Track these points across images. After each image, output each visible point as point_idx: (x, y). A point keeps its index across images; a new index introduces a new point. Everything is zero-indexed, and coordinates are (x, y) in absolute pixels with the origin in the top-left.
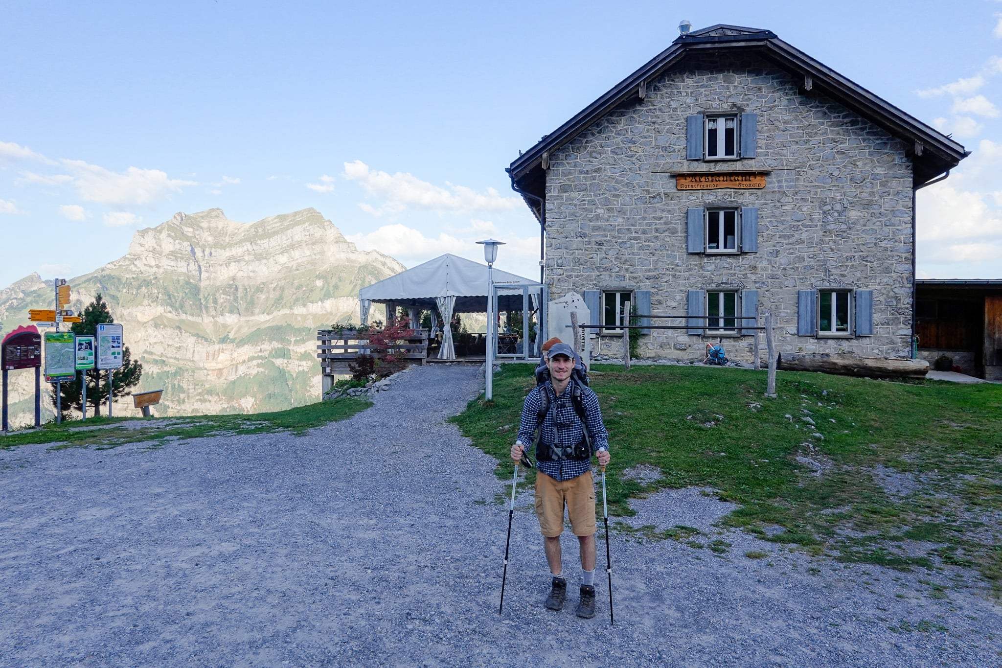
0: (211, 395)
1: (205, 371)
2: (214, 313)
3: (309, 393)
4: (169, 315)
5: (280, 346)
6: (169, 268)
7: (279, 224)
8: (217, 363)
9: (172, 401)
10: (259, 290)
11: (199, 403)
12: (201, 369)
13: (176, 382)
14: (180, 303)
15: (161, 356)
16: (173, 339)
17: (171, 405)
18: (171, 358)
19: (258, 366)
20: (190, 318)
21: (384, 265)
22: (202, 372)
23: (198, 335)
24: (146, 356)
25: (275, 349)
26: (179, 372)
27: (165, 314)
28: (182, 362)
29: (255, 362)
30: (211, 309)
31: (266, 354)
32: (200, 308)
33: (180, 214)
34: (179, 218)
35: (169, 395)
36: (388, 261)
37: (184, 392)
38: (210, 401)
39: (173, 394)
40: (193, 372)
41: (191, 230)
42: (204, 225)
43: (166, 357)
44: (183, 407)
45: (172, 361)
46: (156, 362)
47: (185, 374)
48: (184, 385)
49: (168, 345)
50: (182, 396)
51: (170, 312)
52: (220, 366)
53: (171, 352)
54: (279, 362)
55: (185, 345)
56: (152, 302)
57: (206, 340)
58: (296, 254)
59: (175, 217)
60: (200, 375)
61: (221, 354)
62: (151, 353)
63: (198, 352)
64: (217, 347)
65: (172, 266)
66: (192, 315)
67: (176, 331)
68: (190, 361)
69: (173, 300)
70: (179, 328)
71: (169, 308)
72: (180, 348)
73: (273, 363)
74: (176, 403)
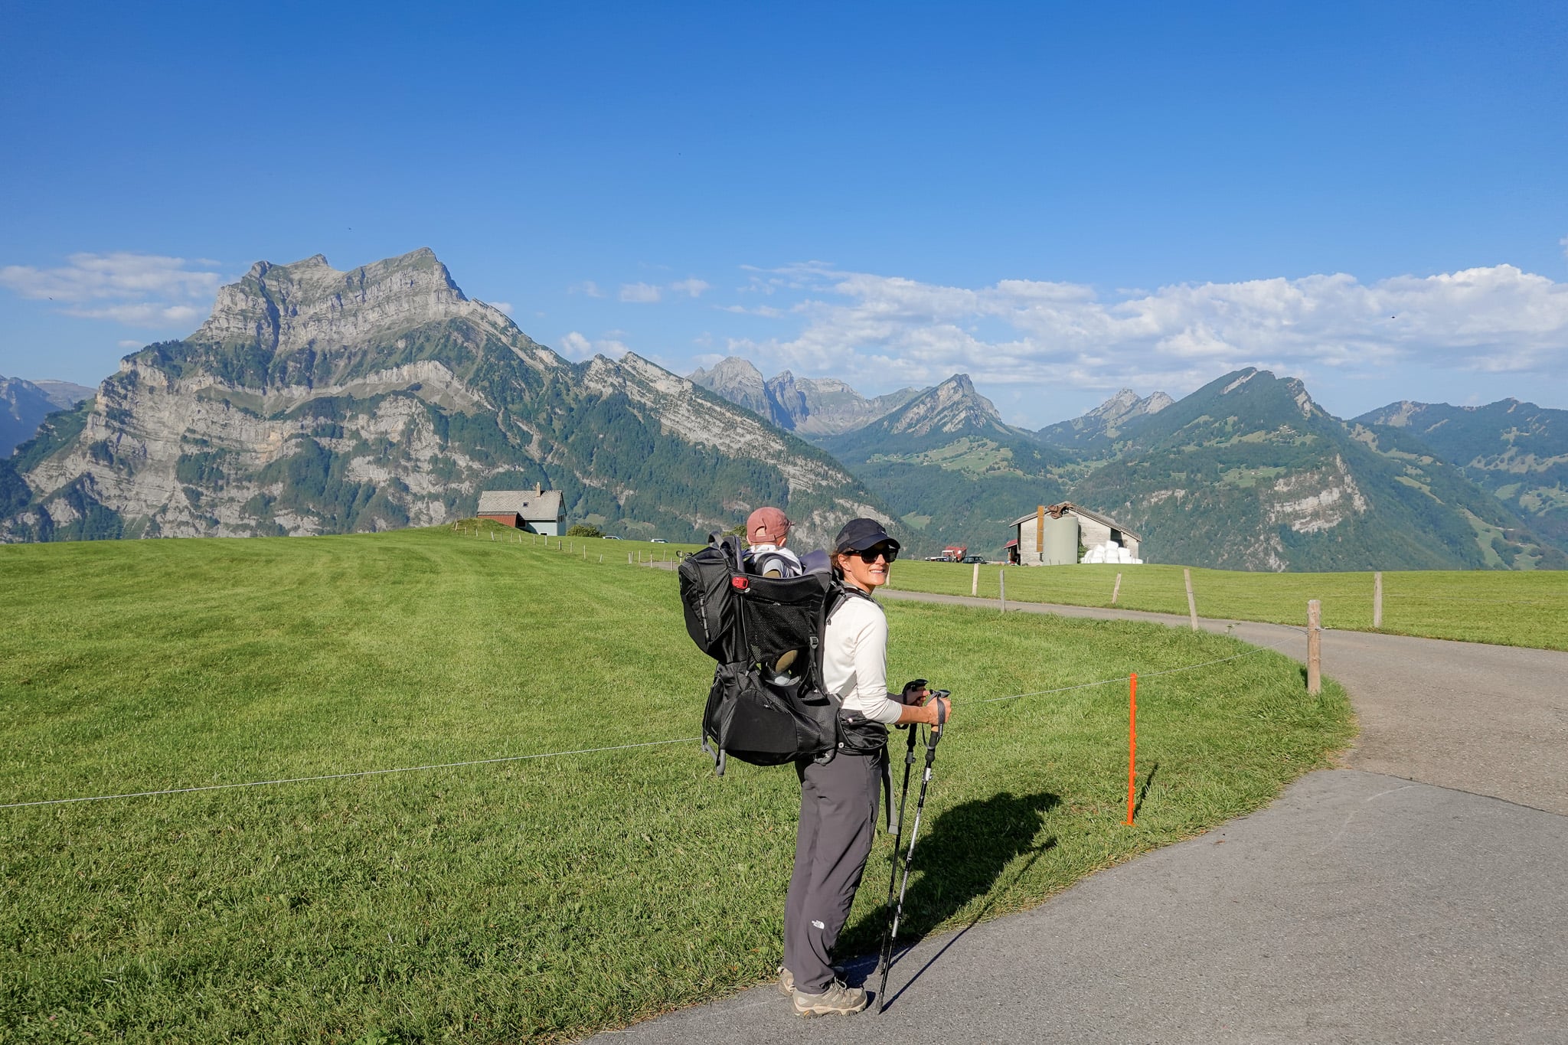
0: (250, 482)
1: (253, 454)
2: (279, 384)
3: (347, 479)
4: (220, 387)
5: (329, 422)
6: (236, 330)
7: (382, 271)
8: (268, 445)
9: (207, 488)
10: (339, 355)
11: (236, 490)
12: (249, 451)
13: (215, 466)
14: (238, 373)
15: (203, 435)
16: (218, 415)
17: (205, 492)
18: (215, 437)
19: (297, 445)
20: (247, 390)
21: (482, 319)
22: (249, 454)
23: (246, 411)
24: (187, 434)
25: (322, 426)
26: (222, 452)
27: (215, 385)
28: (226, 442)
29: (294, 441)
30: (277, 379)
31: (309, 431)
32: (264, 378)
33: (260, 264)
34: (258, 268)
35: (204, 481)
36: (488, 313)
37: (222, 478)
38: (248, 489)
39: (208, 480)
40: (238, 454)
41: (275, 283)
42: (296, 277)
43: (209, 436)
44: (220, 495)
45: (215, 441)
46: (196, 442)
47: (227, 456)
48: (225, 470)
49: (213, 422)
50: (220, 482)
51: (221, 383)
52: (272, 448)
53: (216, 430)
54: (324, 442)
55: (233, 423)
56: (206, 372)
57: (256, 416)
58: (391, 309)
59: (254, 268)
60: (245, 458)
61: (272, 434)
62: (193, 431)
63: (246, 430)
64: (267, 424)
65: (239, 328)
66: (251, 387)
67: (223, 406)
68: (237, 441)
69: (230, 369)
70: (227, 403)
71: (219, 379)
72: (226, 425)
73: (317, 444)
74: (211, 489)
